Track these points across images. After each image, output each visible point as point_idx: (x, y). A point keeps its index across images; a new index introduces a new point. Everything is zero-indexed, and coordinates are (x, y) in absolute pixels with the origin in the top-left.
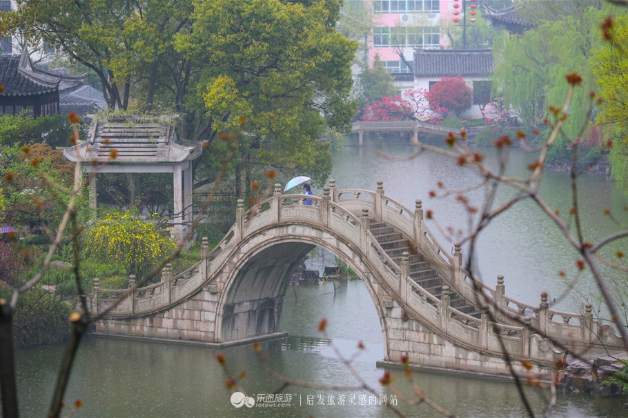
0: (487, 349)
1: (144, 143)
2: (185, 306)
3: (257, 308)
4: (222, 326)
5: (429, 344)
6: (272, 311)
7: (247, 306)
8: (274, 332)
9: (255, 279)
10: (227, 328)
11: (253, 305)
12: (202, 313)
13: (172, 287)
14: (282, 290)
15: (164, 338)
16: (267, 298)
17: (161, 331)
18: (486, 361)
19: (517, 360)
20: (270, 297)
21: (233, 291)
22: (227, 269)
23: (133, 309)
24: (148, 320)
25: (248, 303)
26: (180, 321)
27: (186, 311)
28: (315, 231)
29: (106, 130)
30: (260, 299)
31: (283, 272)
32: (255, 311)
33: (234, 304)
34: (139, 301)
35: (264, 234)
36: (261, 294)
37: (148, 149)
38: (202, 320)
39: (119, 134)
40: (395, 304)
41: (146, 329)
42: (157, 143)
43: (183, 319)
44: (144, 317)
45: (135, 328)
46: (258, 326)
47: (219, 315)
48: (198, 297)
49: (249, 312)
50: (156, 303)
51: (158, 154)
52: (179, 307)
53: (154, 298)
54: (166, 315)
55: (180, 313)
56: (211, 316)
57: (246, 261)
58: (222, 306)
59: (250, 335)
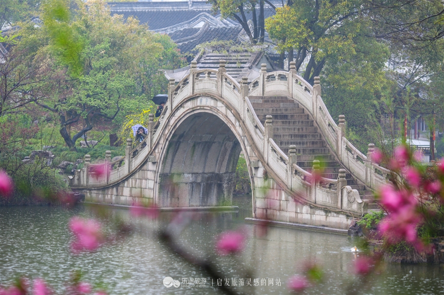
0: (315, 203)
1: (233, 68)
2: (137, 175)
3: (202, 181)
4: (160, 192)
5: (280, 200)
6: (220, 186)
7: (188, 177)
8: (223, 205)
9: (193, 153)
10: (166, 195)
11: (196, 177)
12: (147, 181)
13: (130, 160)
14: (231, 168)
15: (124, 205)
16: (213, 173)
17: (123, 198)
18: (314, 213)
19: (333, 212)
20: (217, 172)
21: (169, 160)
22: (162, 142)
23: (108, 180)
24: (115, 189)
25: (190, 175)
26: (134, 189)
27: (138, 180)
28: (213, 100)
29: (208, 58)
30: (204, 173)
31: (226, 150)
32: (199, 184)
33: (173, 175)
34: (111, 173)
35: (184, 107)
36: (204, 167)
37: (233, 73)
38: (147, 188)
39: (216, 61)
40: (260, 164)
41: (114, 198)
42: (243, 68)
43: (136, 188)
44: (113, 187)
45: (108, 196)
46: (203, 198)
47: (156, 182)
48: (145, 167)
49: (192, 183)
50: (121, 175)
51: (240, 76)
52: (133, 177)
53: (119, 170)
54: (126, 184)
55: (134, 182)
56: (151, 184)
57: (173, 132)
58: (159, 174)
59: (194, 204)
